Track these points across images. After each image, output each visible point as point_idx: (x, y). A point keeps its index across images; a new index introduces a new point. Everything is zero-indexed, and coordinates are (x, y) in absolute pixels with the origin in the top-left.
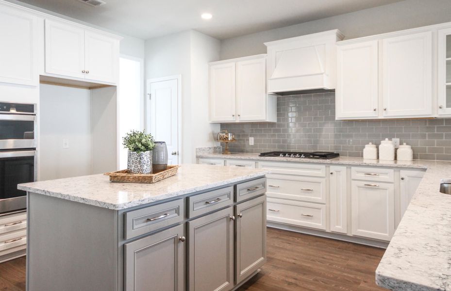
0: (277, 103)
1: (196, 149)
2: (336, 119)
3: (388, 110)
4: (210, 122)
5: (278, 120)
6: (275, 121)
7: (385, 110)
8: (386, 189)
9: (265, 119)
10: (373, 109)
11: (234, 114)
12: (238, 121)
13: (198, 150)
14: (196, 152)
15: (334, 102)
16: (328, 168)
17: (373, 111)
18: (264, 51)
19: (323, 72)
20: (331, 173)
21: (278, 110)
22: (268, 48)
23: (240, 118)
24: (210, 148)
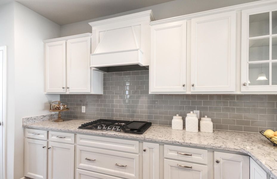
0: (104, 78)
1: (23, 119)
2: (150, 93)
3: (196, 86)
4: (46, 93)
5: (104, 92)
6: (102, 93)
7: (193, 86)
8: (200, 171)
9: (90, 92)
10: (182, 85)
11: (65, 86)
12: (68, 93)
13: (25, 120)
14: (23, 122)
15: (148, 79)
16: (141, 144)
17: (181, 87)
18: (90, 30)
19: (138, 48)
20: (145, 151)
21: (105, 84)
22: (93, 29)
23: (69, 90)
24: (44, 116)
